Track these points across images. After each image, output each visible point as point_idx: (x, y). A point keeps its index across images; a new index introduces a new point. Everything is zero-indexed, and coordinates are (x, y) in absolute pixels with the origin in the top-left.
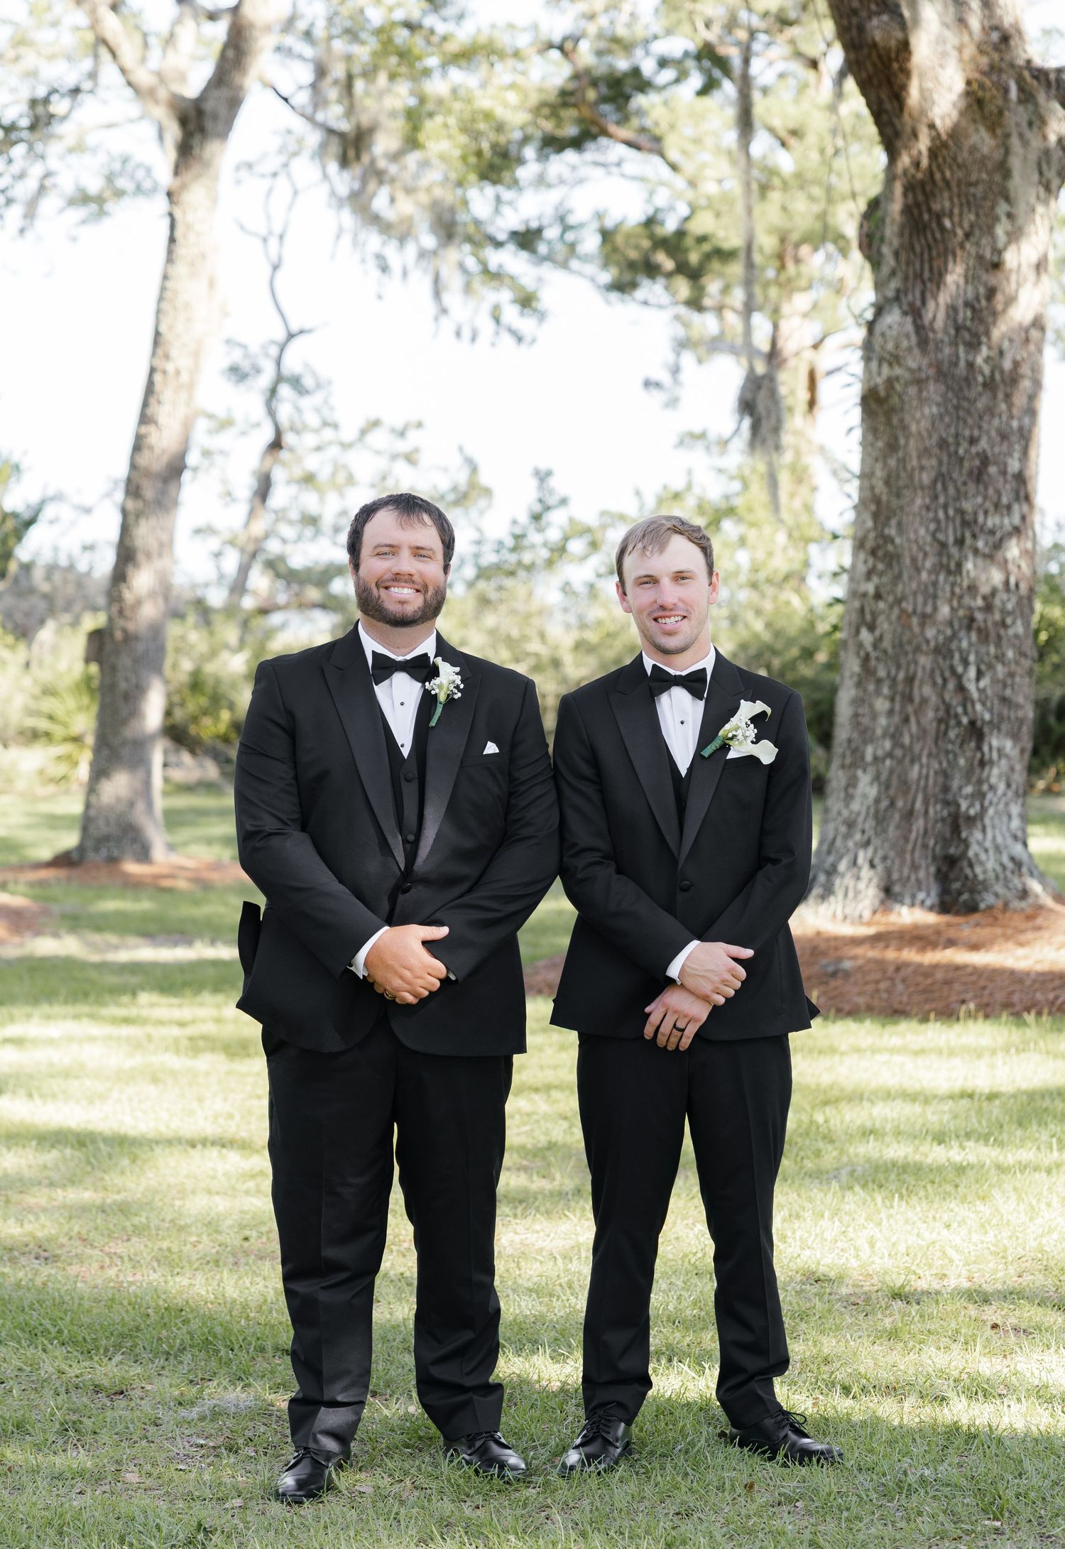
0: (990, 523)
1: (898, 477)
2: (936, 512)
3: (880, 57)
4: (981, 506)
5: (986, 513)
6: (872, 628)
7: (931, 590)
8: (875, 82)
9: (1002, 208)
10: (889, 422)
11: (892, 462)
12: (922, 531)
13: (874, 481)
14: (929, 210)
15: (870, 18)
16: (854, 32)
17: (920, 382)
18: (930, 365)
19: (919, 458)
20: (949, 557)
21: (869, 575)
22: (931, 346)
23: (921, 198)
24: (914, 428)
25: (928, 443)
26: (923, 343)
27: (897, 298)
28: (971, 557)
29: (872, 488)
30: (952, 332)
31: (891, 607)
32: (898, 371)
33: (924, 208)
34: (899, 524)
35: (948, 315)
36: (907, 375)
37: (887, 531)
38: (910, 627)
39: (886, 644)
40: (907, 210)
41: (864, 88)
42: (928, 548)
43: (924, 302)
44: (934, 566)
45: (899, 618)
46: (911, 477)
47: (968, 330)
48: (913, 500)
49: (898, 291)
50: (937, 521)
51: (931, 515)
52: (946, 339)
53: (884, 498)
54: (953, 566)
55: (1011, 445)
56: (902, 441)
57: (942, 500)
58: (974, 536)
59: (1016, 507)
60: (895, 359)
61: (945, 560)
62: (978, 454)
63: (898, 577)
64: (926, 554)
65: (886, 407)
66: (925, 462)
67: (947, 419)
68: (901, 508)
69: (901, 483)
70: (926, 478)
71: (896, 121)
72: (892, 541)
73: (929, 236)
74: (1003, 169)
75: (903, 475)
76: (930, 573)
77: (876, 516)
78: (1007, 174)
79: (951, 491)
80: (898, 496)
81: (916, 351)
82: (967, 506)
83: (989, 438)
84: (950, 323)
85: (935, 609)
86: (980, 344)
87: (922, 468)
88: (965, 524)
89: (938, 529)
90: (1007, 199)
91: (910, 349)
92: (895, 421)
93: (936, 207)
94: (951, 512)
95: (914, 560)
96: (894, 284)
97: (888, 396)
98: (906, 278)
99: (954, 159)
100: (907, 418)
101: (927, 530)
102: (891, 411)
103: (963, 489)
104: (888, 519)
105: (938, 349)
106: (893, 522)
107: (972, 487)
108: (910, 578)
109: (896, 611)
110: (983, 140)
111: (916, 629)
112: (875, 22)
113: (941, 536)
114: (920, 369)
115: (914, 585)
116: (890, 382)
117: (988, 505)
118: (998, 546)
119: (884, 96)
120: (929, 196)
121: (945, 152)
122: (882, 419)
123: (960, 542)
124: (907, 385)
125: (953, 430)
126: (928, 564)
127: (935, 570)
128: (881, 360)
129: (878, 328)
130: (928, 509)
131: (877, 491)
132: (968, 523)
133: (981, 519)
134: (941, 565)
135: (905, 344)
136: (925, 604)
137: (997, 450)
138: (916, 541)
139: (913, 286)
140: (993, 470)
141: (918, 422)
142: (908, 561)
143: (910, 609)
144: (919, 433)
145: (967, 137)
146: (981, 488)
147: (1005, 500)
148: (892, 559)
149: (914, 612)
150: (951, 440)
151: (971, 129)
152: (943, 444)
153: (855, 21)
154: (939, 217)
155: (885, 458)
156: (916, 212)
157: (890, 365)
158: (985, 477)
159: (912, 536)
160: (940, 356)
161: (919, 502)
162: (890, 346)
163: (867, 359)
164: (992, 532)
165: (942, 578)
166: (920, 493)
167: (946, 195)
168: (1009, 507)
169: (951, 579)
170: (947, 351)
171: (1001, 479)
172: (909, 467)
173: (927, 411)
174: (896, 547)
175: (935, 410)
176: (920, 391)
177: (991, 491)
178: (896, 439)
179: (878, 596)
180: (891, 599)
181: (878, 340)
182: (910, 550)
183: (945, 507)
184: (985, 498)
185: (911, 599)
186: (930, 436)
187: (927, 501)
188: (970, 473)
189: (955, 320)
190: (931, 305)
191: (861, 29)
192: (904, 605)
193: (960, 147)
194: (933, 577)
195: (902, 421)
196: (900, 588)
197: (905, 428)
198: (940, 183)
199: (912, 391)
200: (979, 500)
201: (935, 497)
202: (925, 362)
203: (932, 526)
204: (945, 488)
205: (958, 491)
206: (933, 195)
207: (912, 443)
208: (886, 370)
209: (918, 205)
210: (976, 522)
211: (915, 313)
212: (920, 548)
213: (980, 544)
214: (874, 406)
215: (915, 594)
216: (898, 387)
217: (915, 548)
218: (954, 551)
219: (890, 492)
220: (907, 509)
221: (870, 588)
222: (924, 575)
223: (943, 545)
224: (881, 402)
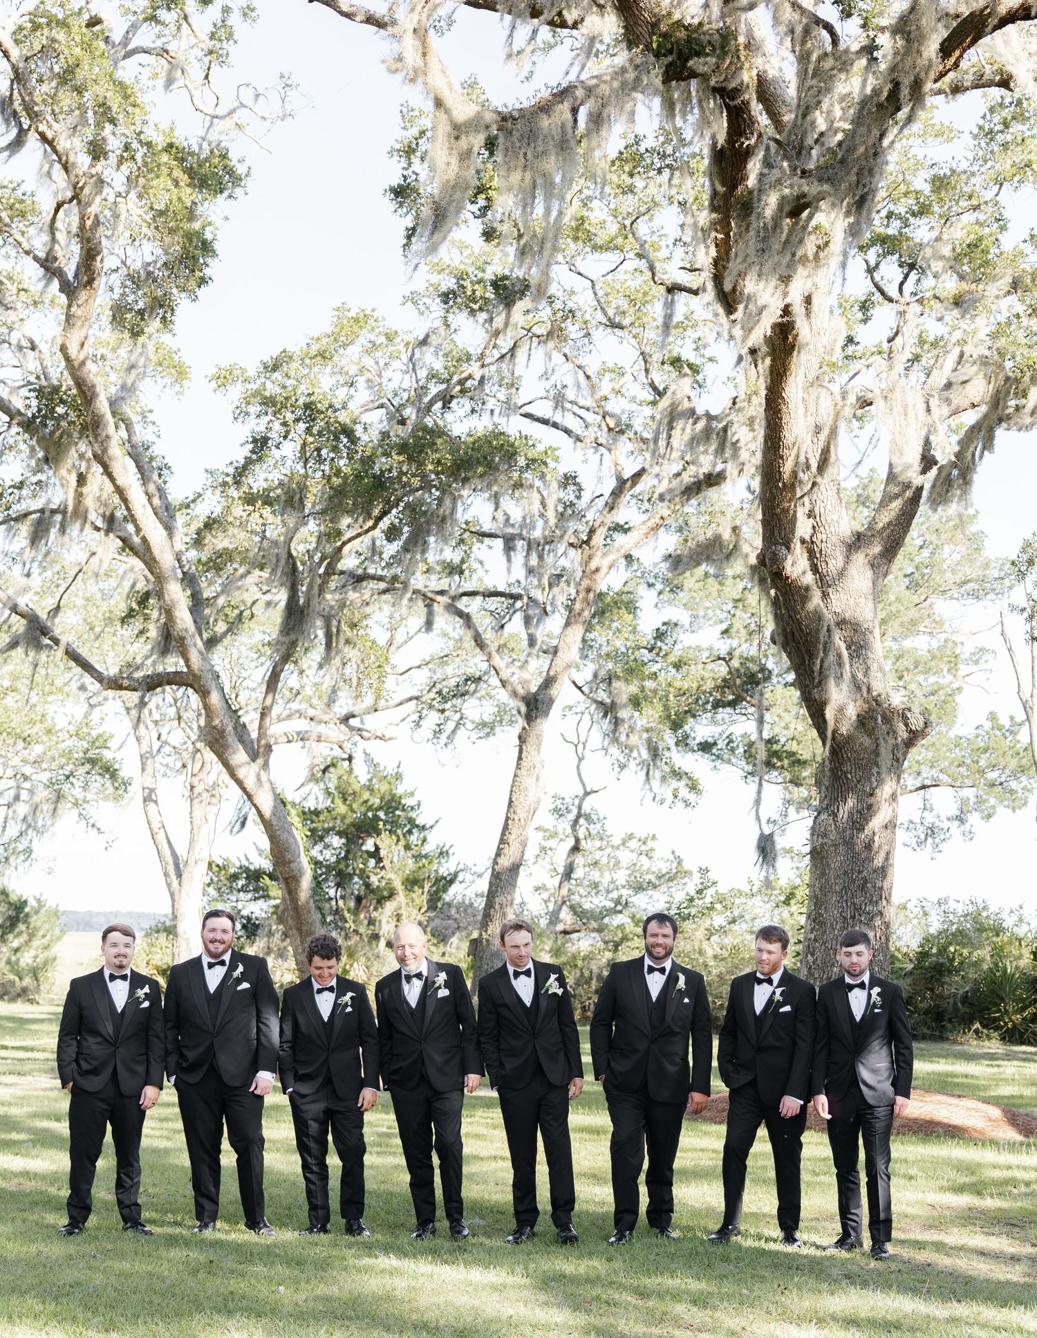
0: (867, 909)
1: (825, 887)
2: (842, 903)
3: (818, 705)
4: (863, 901)
5: (866, 904)
6: (813, 955)
8: (816, 715)
9: (875, 770)
10: (822, 863)
11: (822, 880)
12: (835, 912)
13: (815, 888)
14: (841, 770)
15: (813, 689)
16: (805, 693)
17: (835, 846)
18: (840, 838)
19: (835, 879)
21: (812, 930)
22: (841, 830)
24: (832, 866)
25: (839, 873)
26: (837, 828)
27: (827, 808)
29: (814, 891)
30: (851, 823)
31: (821, 946)
32: (826, 840)
33: (839, 769)
34: (826, 908)
35: (849, 816)
36: (830, 842)
37: (820, 911)
39: (819, 962)
40: (831, 770)
42: (838, 920)
43: (838, 810)
45: (825, 950)
46: (831, 887)
47: (858, 823)
48: (832, 898)
49: (827, 804)
50: (843, 908)
51: (840, 905)
52: (848, 827)
53: (819, 896)
55: (878, 875)
56: (827, 871)
57: (845, 898)
58: (860, 915)
59: (880, 902)
60: (825, 835)
62: (862, 878)
63: (825, 932)
64: (837, 922)
65: (820, 856)
66: (837, 881)
67: (848, 862)
68: (827, 901)
69: (827, 890)
70: (838, 888)
71: (825, 732)
72: (822, 916)
73: (841, 781)
74: (876, 752)
75: (827, 886)
77: (815, 904)
78: (878, 755)
79: (849, 894)
80: (825, 895)
81: (834, 832)
82: (857, 901)
83: (868, 871)
84: (850, 819)
86: (864, 829)
87: (836, 884)
89: (843, 911)
90: (877, 766)
91: (831, 831)
92: (824, 862)
93: (844, 769)
94: (849, 904)
95: (832, 925)
96: (826, 800)
97: (821, 851)
98: (831, 799)
100: (830, 861)
101: (838, 911)
102: (823, 858)
103: (855, 894)
104: (821, 905)
105: (844, 831)
106: (823, 907)
107: (859, 893)
108: (830, 933)
109: (823, 948)
110: (866, 741)
112: (816, 690)
113: (844, 914)
114: (836, 840)
115: (831, 936)
116: (822, 845)
117: (867, 901)
118: (871, 920)
119: (820, 721)
120: (841, 764)
121: (848, 746)
122: (819, 861)
123: (853, 917)
124: (830, 846)
125: (850, 867)
126: (838, 927)
128: (819, 836)
129: (818, 821)
130: (839, 902)
131: (816, 892)
132: (857, 908)
133: (863, 907)
135: (829, 829)
137: (871, 876)
138: (833, 916)
139: (834, 803)
140: (869, 885)
141: (835, 863)
142: (829, 925)
143: (829, 947)
144: (835, 868)
145: (857, 738)
146: (864, 893)
147: (875, 899)
148: (822, 924)
150: (849, 872)
151: (859, 735)
152: (846, 873)
153: (806, 688)
154: (845, 773)
155: (819, 878)
156: (835, 771)
157: (823, 838)
158: (866, 889)
159: (831, 914)
160: (845, 834)
161: (834, 899)
162: (823, 829)
163: (813, 834)
164: (868, 913)
166: (835, 895)
167: (849, 764)
168: (877, 902)
170: (848, 832)
171: (873, 890)
172: (830, 883)
173: (838, 858)
174: (824, 918)
175: (842, 858)
176: (836, 850)
177: (868, 895)
178: (825, 870)
179: (816, 940)
180: (821, 942)
181: (817, 826)
182: (830, 920)
183: (847, 901)
184: (865, 898)
185: (830, 942)
186: (840, 870)
187: (838, 898)
188: (858, 887)
189: (852, 818)
190: (841, 811)
191: (810, 693)
192: (827, 945)
195: (827, 862)
196: (825, 937)
197: (829, 865)
198: (846, 759)
199: (832, 849)
200: (863, 898)
201: (842, 897)
202: (838, 837)
203: (840, 910)
204: (846, 893)
205: (852, 894)
207: (832, 872)
208: (820, 840)
209: (836, 768)
210: (861, 908)
211: (834, 815)
212: (835, 919)
213: (863, 918)
214: (816, 855)
216: (826, 847)
217: (832, 919)
219: (821, 894)
220: (829, 902)
221: (812, 936)
223: (845, 918)
224: (818, 853)
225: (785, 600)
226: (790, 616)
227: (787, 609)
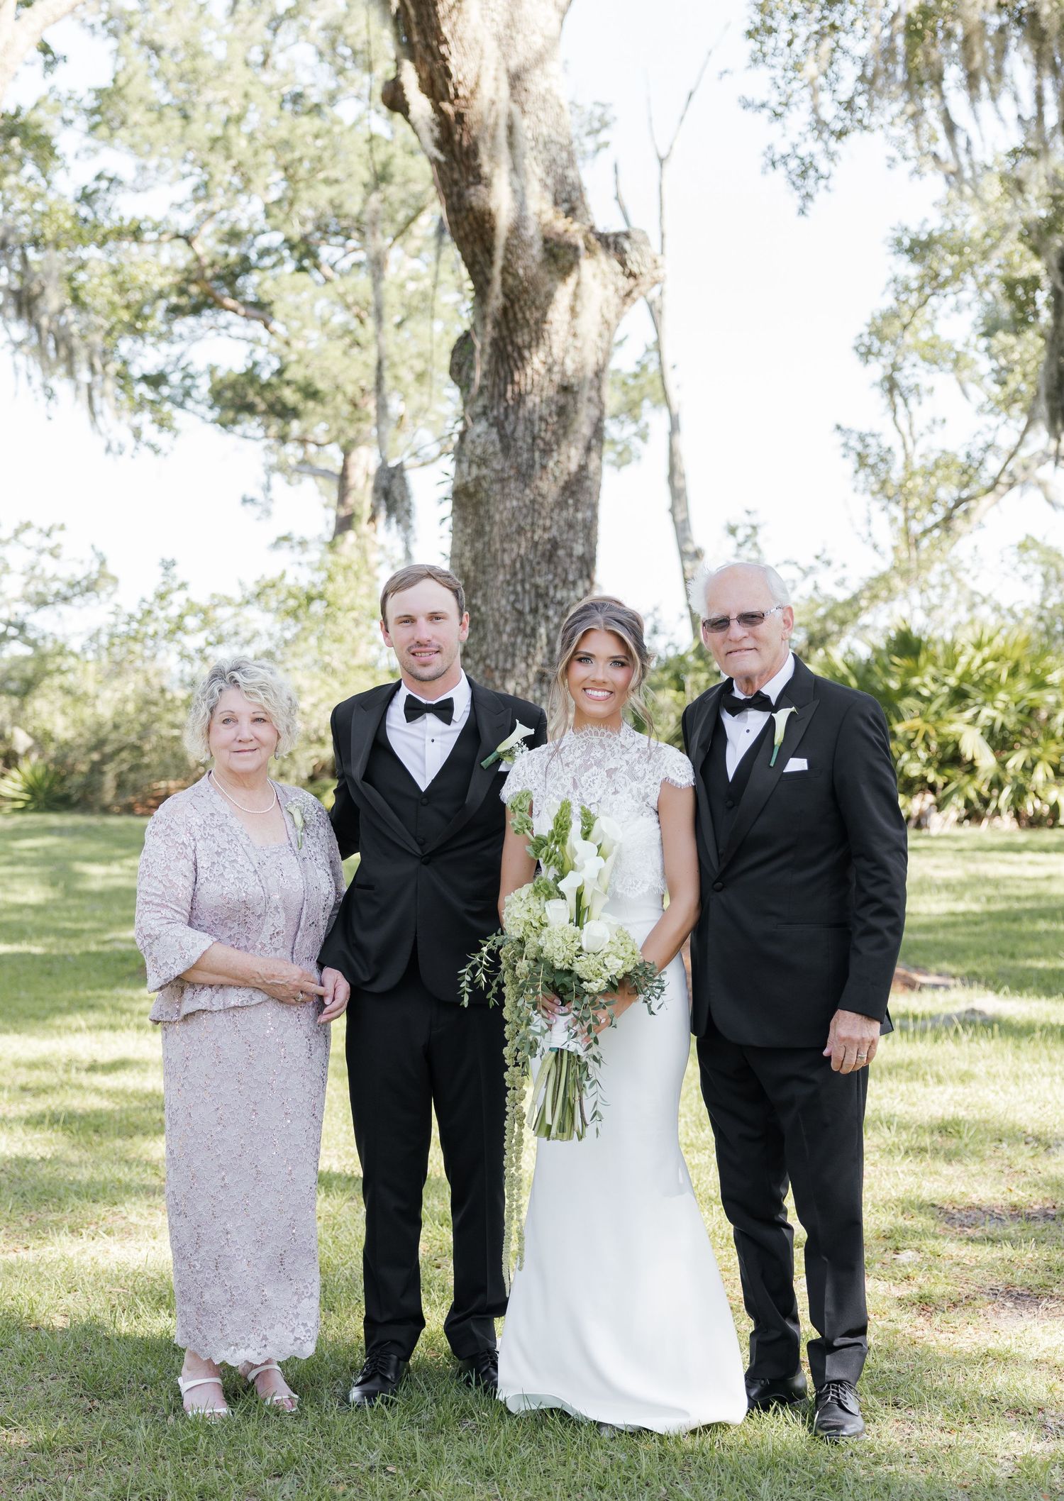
0: (559, 596)
1: (484, 558)
2: (515, 586)
3: (475, 218)
4: (552, 581)
5: (556, 587)
7: (510, 649)
8: (471, 238)
10: (476, 513)
11: (479, 545)
12: (503, 602)
13: (463, 561)
14: (512, 343)
15: (468, 187)
16: (455, 199)
17: (502, 481)
18: (511, 467)
19: (502, 542)
20: (526, 623)
22: (512, 452)
23: (505, 333)
24: (497, 517)
25: (508, 530)
26: (506, 449)
27: (484, 413)
28: (543, 623)
29: (462, 566)
30: (530, 441)
31: (477, 663)
32: (484, 471)
33: (508, 341)
34: (484, 595)
35: (526, 428)
36: (492, 475)
37: (474, 602)
38: (493, 680)
40: (494, 343)
41: (461, 243)
42: (508, 616)
43: (506, 417)
44: (513, 630)
45: (484, 672)
46: (495, 557)
47: (543, 439)
48: (496, 576)
49: (485, 407)
50: (515, 593)
51: (511, 588)
52: (525, 447)
53: (472, 574)
54: (528, 630)
55: (576, 533)
56: (487, 528)
57: (520, 576)
58: (546, 606)
59: (580, 583)
60: (483, 461)
61: (522, 625)
62: (549, 540)
63: (484, 638)
64: (506, 620)
65: (474, 500)
66: (506, 546)
67: (524, 511)
68: (486, 583)
69: (486, 562)
70: (507, 561)
71: (486, 270)
72: (479, 610)
73: (512, 363)
74: (572, 311)
75: (488, 556)
76: (509, 635)
78: (575, 315)
79: (528, 569)
80: (484, 573)
81: (500, 455)
82: (540, 581)
83: (559, 527)
84: (528, 433)
85: (514, 665)
86: (552, 450)
87: (504, 550)
88: (538, 596)
89: (515, 601)
90: (575, 335)
91: (495, 454)
92: (482, 512)
93: (519, 341)
94: (527, 586)
95: (496, 625)
96: (481, 402)
97: (476, 492)
98: (492, 397)
99: (533, 302)
100: (492, 509)
101: (508, 601)
102: (480, 503)
103: (537, 568)
104: (475, 591)
105: (518, 455)
106: (480, 594)
107: (544, 566)
108: (493, 640)
109: (481, 667)
111: (498, 682)
112: (472, 190)
113: (518, 606)
114: (503, 470)
115: (497, 646)
116: (478, 480)
117: (557, 581)
119: (477, 250)
120: (512, 332)
121: (525, 296)
122: (470, 510)
123: (534, 611)
124: (492, 482)
125: (529, 520)
126: (508, 629)
127: (515, 633)
128: (471, 463)
129: (468, 438)
130: (508, 583)
131: (466, 568)
132: (541, 595)
133: (551, 592)
134: (519, 629)
135: (491, 449)
136: (506, 661)
137: (565, 537)
138: (498, 610)
139: (498, 403)
140: (561, 552)
141: (501, 513)
142: (491, 626)
143: (493, 665)
144: (502, 522)
145: (544, 284)
146: (552, 567)
147: (571, 578)
149: (497, 668)
150: (528, 528)
151: (548, 278)
153: (455, 189)
154: (519, 350)
155: (473, 541)
156: (501, 344)
157: (479, 466)
158: (555, 559)
159: (495, 606)
160: (519, 460)
161: (501, 577)
162: (479, 451)
163: (459, 462)
164: (560, 603)
165: (519, 640)
166: (502, 571)
167: (526, 330)
168: (574, 583)
169: (527, 641)
170: (525, 456)
171: (568, 560)
172: (493, 549)
173: (508, 504)
174: (481, 614)
175: (515, 503)
176: (503, 488)
177: (560, 570)
178: (483, 526)
180: (477, 656)
181: (468, 446)
182: (493, 616)
183: (523, 582)
184: (555, 575)
185: (494, 657)
186: (511, 525)
187: (508, 577)
188: (543, 555)
189: (532, 432)
190: (513, 419)
191: (460, 196)
192: (488, 662)
193: (538, 293)
194: (512, 639)
195: (487, 511)
196: (485, 647)
197: (490, 517)
198: (521, 321)
199: (497, 487)
200: (550, 577)
201: (514, 574)
202: (507, 464)
203: (512, 598)
204: (522, 567)
205: (533, 569)
206: (516, 331)
207: (496, 529)
208: (475, 471)
209: (502, 338)
210: (547, 594)
211: (498, 424)
212: (502, 616)
213: (551, 613)
214: (464, 500)
215: (497, 652)
216: (485, 485)
217: (497, 614)
218: (529, 618)
219: (476, 570)
220: (491, 584)
222: (505, 638)
223: (521, 613)
224: (470, 496)
225: (419, 15)
226: (428, 47)
227: (423, 33)
